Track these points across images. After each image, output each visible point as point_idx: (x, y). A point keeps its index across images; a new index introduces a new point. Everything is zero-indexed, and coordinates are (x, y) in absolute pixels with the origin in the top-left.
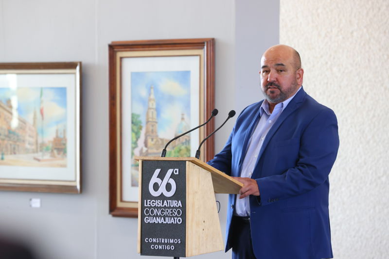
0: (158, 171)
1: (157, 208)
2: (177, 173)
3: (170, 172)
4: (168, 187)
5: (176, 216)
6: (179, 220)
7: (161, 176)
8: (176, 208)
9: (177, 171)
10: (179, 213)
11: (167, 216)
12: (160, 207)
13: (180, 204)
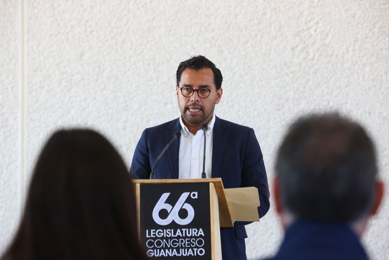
0: (165, 196)
1: (167, 239)
2: (196, 197)
3: (184, 196)
4: (183, 214)
5: (196, 247)
6: (201, 252)
7: (172, 201)
8: (196, 237)
9: (195, 195)
10: (200, 242)
11: (182, 247)
12: (171, 238)
13: (201, 232)
